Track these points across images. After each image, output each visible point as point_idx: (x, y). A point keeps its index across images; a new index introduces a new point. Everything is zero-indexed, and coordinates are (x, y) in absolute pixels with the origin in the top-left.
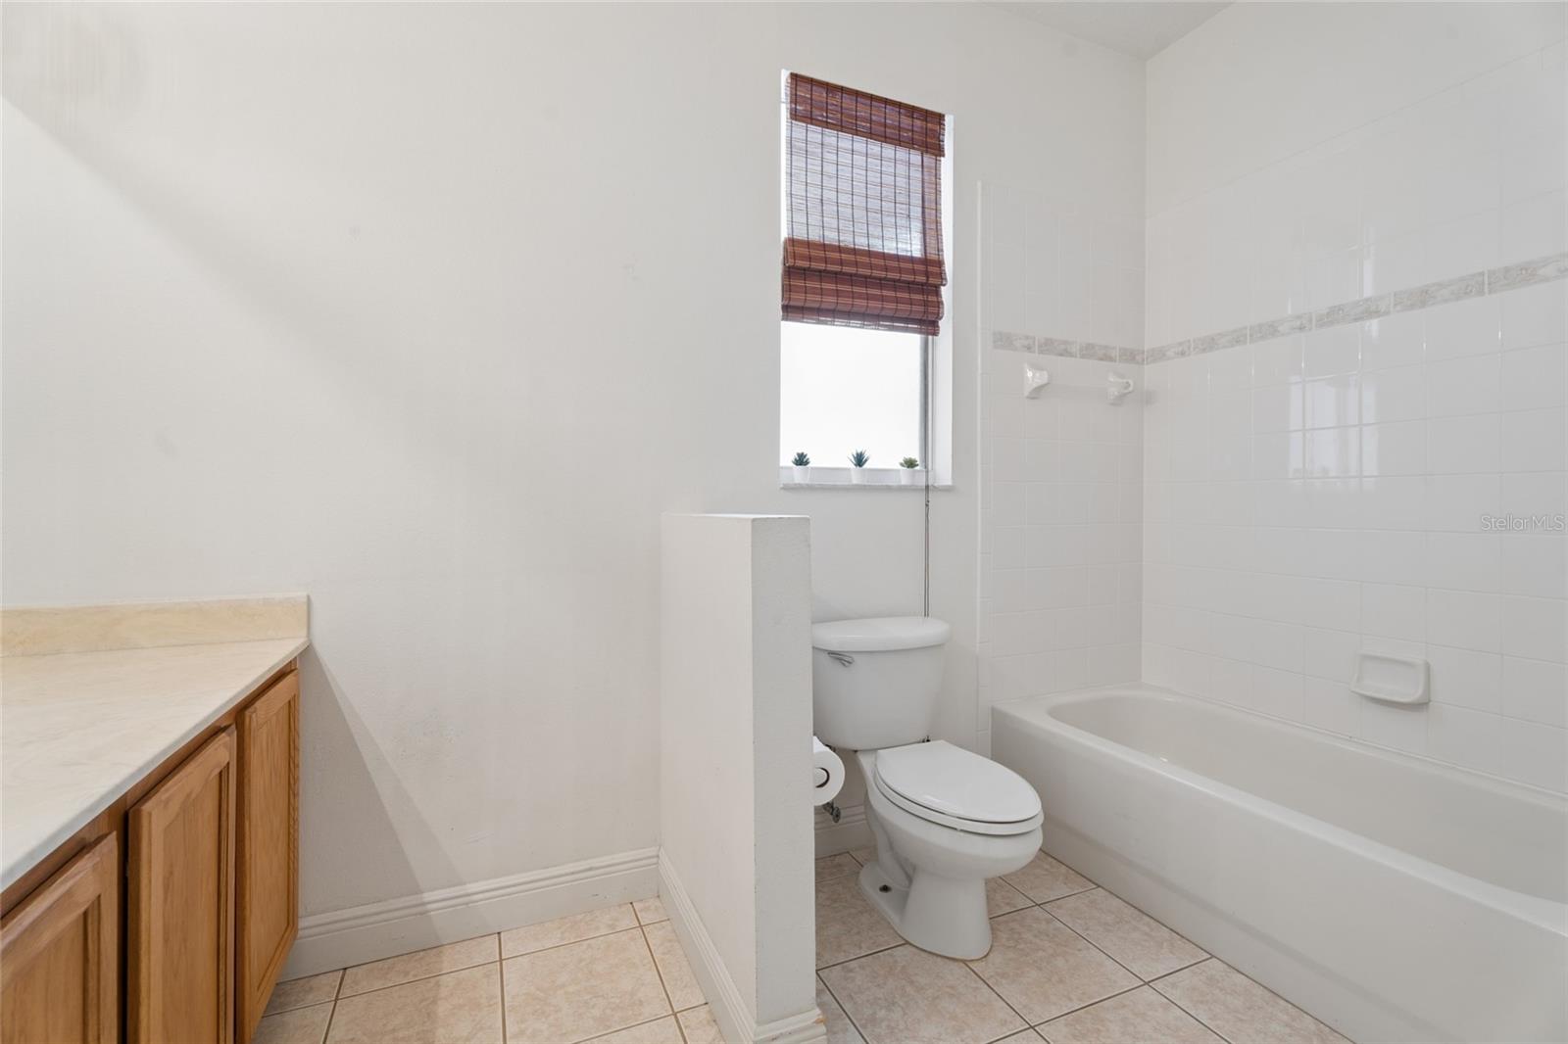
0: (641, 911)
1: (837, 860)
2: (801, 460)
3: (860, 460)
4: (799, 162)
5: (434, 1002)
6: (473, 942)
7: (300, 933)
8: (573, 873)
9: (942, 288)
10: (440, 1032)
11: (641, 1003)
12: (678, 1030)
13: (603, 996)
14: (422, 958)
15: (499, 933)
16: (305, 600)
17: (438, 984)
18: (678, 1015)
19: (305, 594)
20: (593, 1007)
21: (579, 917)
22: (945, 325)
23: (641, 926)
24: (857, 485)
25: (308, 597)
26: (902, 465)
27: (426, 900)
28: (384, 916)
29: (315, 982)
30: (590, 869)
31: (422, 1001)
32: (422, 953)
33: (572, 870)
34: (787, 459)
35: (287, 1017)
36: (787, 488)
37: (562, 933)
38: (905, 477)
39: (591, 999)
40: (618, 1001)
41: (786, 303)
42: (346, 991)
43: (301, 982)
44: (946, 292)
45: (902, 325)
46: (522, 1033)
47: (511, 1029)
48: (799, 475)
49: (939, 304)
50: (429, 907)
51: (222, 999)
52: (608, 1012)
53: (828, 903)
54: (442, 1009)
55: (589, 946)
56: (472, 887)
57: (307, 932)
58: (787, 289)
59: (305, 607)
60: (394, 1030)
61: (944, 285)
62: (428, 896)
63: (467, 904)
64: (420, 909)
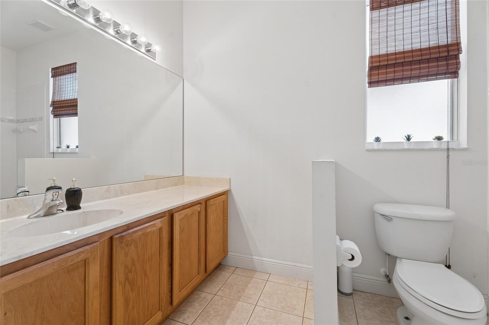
0: (310, 285)
1: (393, 300)
2: (378, 140)
3: (408, 138)
4: (376, 25)
5: (249, 283)
6: (264, 273)
7: (228, 255)
8: (290, 265)
9: (460, 55)
10: (247, 290)
11: (295, 309)
12: (302, 322)
13: (286, 302)
14: (252, 272)
15: (270, 274)
16: (229, 179)
17: (251, 279)
18: (304, 318)
19: (229, 177)
20: (283, 303)
21: (292, 279)
22: (463, 72)
23: (307, 289)
24: (406, 149)
25: (230, 178)
26: (434, 139)
27: (254, 258)
28: (245, 258)
29: (231, 267)
30: (295, 266)
31: (247, 281)
32: (252, 271)
33: (290, 264)
34: (370, 139)
35: (223, 273)
36: (368, 150)
37: (285, 281)
38: (436, 145)
39: (283, 301)
40: (289, 305)
41: (370, 81)
42: (235, 272)
43: (229, 267)
44: (463, 57)
45: (435, 77)
46: (263, 300)
47: (261, 298)
48: (376, 146)
49: (458, 64)
50: (254, 260)
51: (199, 259)
52: (286, 306)
53: (379, 312)
54: (250, 285)
55: (290, 287)
56: (264, 259)
57: (230, 256)
58: (370, 75)
59: (229, 180)
60: (239, 285)
61: (461, 53)
62: (254, 257)
63: (263, 263)
64: (252, 260)
